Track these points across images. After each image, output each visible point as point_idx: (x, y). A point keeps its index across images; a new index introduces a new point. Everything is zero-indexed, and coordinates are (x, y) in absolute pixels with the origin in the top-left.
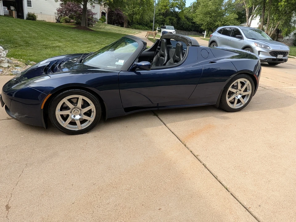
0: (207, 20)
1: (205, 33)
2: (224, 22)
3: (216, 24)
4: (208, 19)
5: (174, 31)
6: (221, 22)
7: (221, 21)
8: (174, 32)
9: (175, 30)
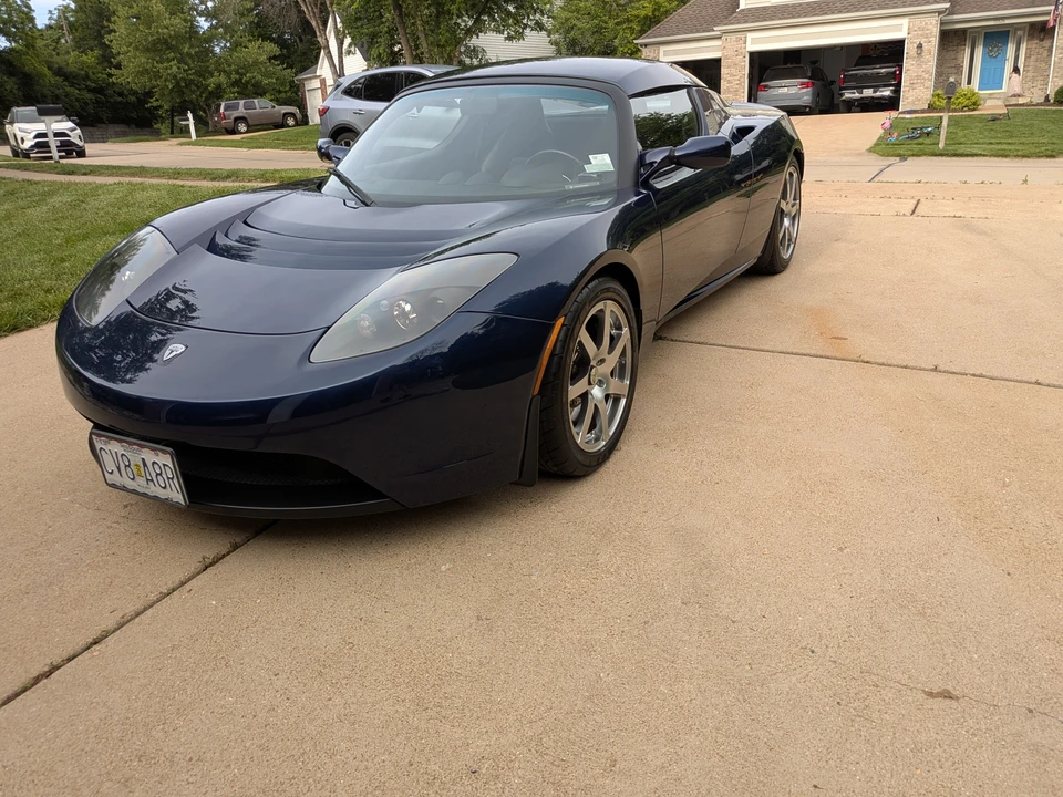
0: (169, 71)
1: (191, 122)
2: (237, 72)
3: (209, 85)
4: (175, 69)
5: (70, 125)
6: (228, 75)
7: (225, 71)
8: (72, 130)
9: (73, 121)
